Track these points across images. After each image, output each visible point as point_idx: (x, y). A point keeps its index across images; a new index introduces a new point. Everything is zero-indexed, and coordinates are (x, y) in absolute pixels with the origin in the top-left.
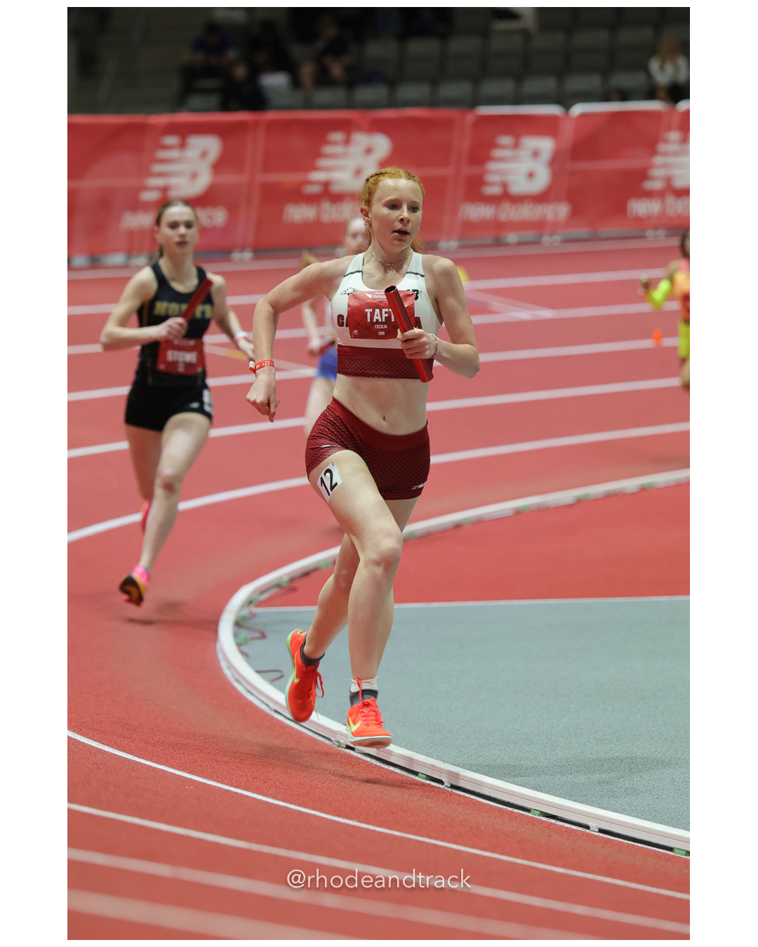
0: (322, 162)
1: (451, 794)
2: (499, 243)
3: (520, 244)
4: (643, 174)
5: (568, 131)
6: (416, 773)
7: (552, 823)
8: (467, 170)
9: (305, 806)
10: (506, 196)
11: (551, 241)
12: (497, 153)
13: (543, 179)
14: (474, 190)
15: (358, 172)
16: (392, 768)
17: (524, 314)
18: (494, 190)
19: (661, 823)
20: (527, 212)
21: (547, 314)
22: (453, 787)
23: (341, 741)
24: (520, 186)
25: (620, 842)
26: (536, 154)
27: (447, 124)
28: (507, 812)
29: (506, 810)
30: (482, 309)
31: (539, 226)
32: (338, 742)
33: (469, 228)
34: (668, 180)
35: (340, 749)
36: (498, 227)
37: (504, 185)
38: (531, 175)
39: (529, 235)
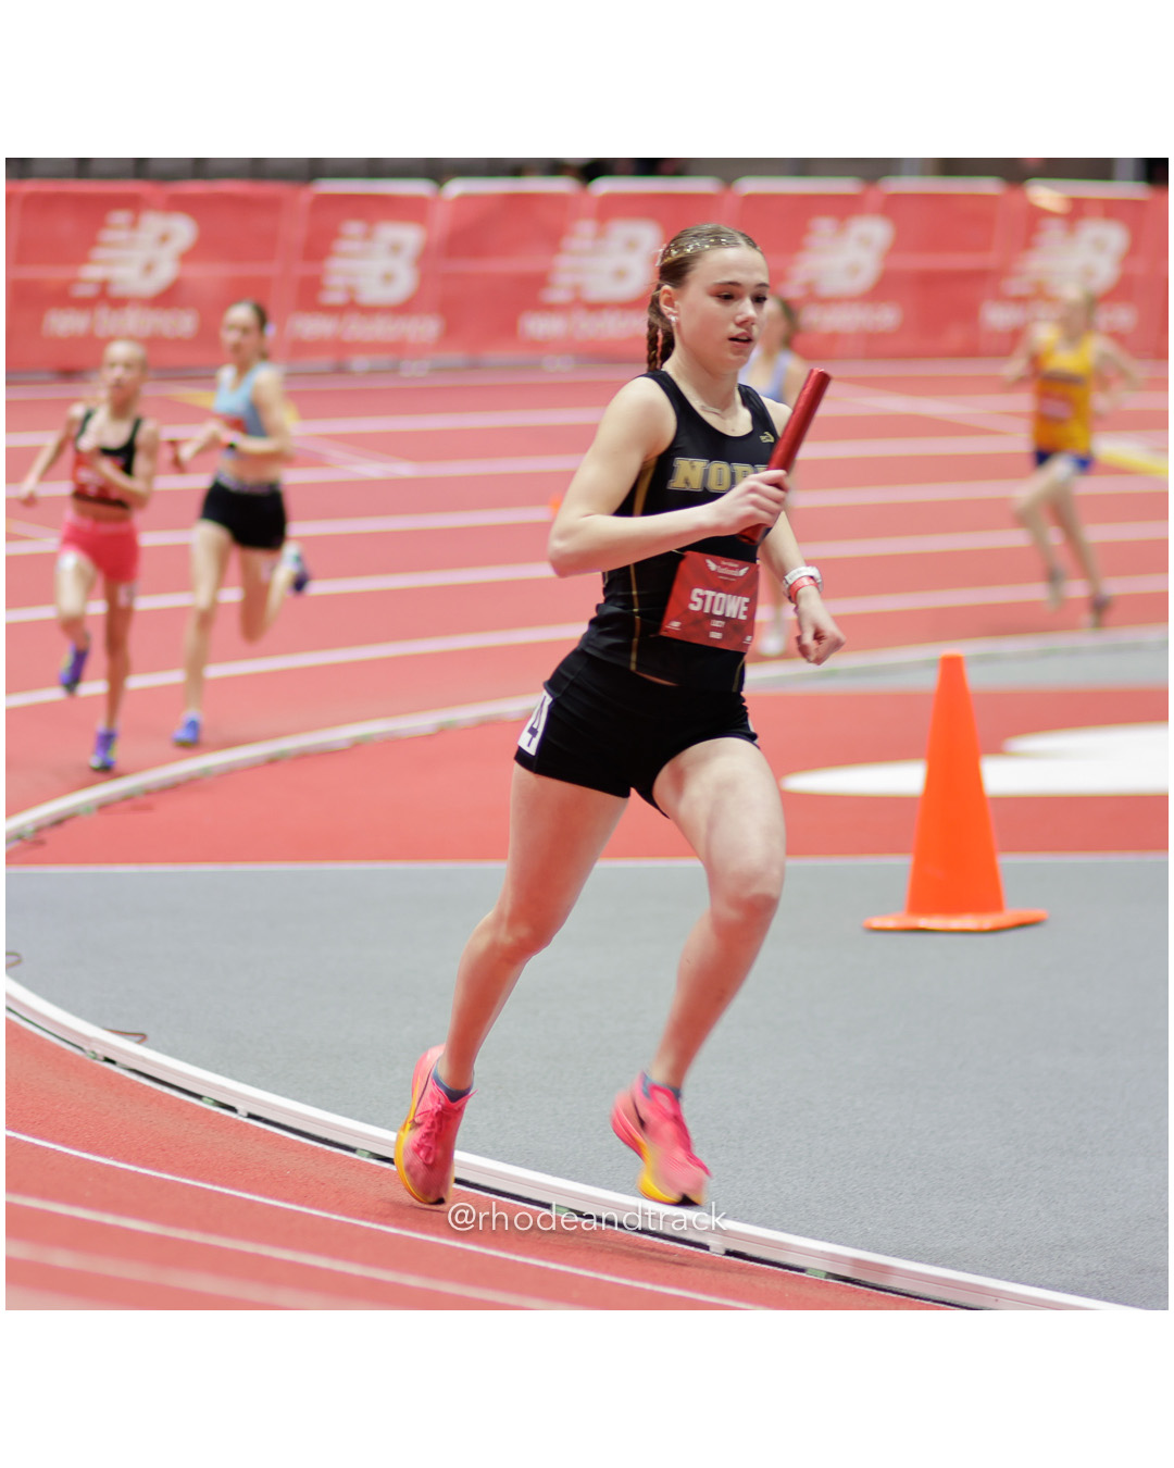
0: (100, 253)
1: (246, 1124)
2: (340, 370)
3: (372, 372)
4: (540, 281)
5: (441, 219)
6: (199, 1097)
7: (385, 1169)
8: (302, 269)
9: (42, 1138)
10: (352, 307)
11: (414, 369)
12: (344, 246)
13: (404, 283)
14: (309, 296)
15: (149, 268)
16: (166, 1090)
17: (373, 469)
18: (334, 297)
19: (535, 1170)
20: (381, 329)
21: (404, 469)
22: (251, 1116)
23: (98, 1051)
24: (373, 292)
25: (478, 1195)
26: (395, 249)
27: (272, 205)
28: (325, 1152)
29: (322, 1149)
30: (315, 461)
31: (398, 348)
32: (93, 1052)
33: (300, 348)
34: (577, 289)
35: (96, 1062)
36: (341, 348)
37: (351, 291)
38: (388, 278)
39: (383, 360)
